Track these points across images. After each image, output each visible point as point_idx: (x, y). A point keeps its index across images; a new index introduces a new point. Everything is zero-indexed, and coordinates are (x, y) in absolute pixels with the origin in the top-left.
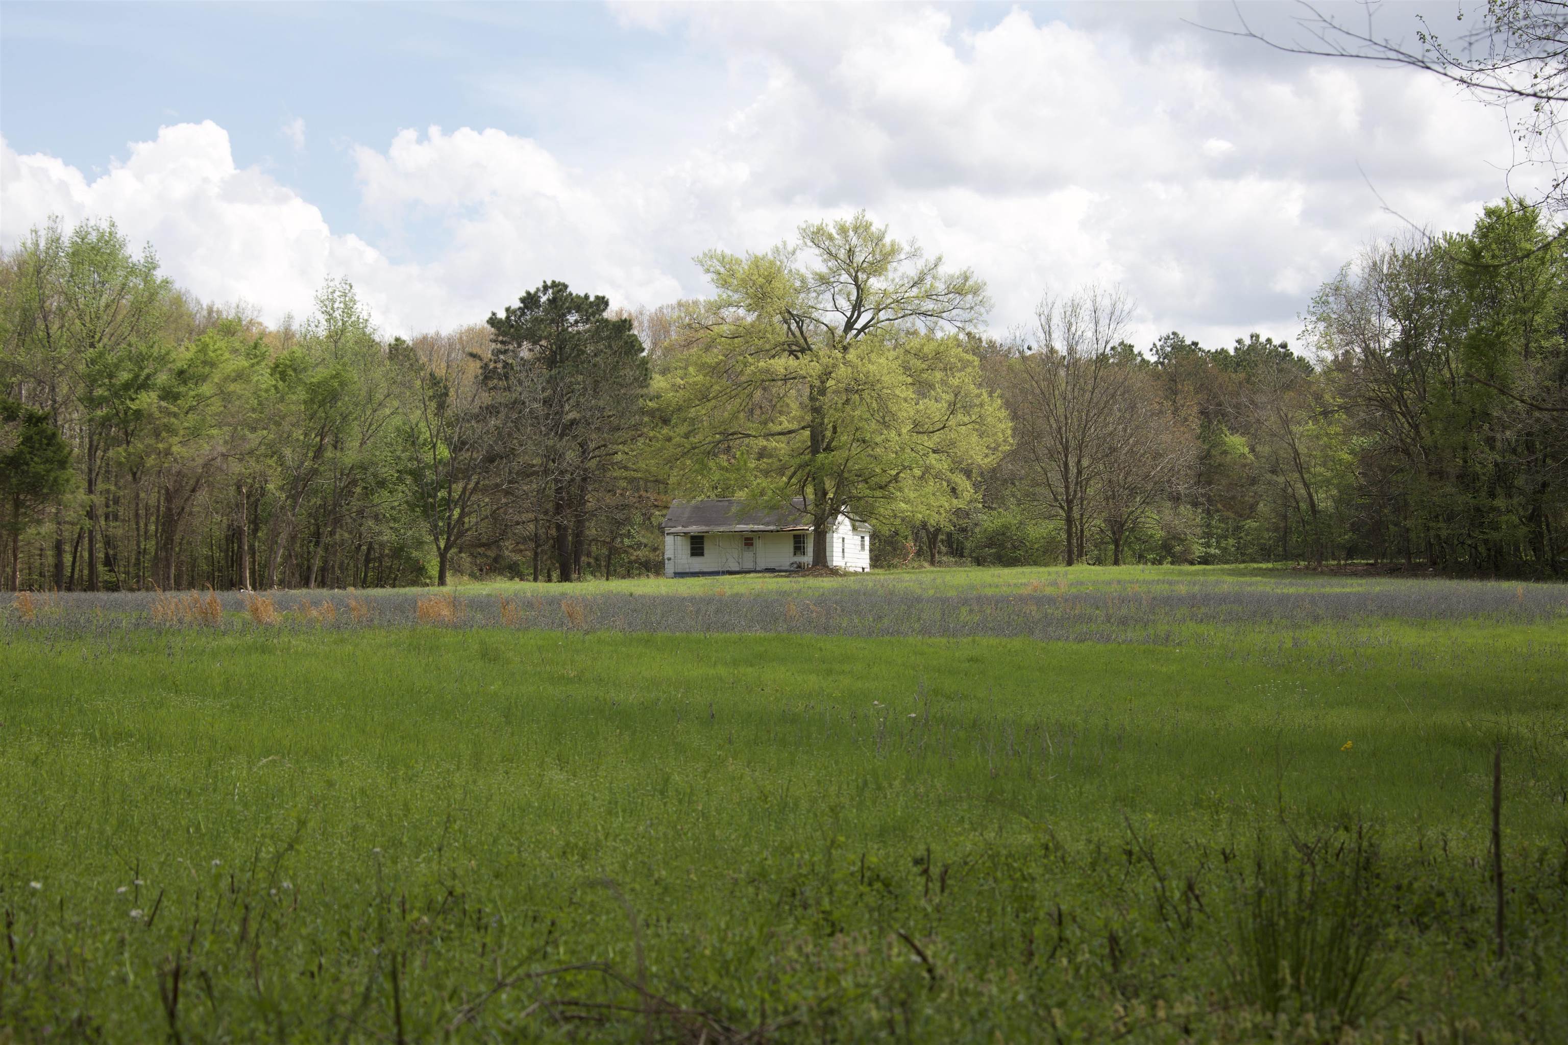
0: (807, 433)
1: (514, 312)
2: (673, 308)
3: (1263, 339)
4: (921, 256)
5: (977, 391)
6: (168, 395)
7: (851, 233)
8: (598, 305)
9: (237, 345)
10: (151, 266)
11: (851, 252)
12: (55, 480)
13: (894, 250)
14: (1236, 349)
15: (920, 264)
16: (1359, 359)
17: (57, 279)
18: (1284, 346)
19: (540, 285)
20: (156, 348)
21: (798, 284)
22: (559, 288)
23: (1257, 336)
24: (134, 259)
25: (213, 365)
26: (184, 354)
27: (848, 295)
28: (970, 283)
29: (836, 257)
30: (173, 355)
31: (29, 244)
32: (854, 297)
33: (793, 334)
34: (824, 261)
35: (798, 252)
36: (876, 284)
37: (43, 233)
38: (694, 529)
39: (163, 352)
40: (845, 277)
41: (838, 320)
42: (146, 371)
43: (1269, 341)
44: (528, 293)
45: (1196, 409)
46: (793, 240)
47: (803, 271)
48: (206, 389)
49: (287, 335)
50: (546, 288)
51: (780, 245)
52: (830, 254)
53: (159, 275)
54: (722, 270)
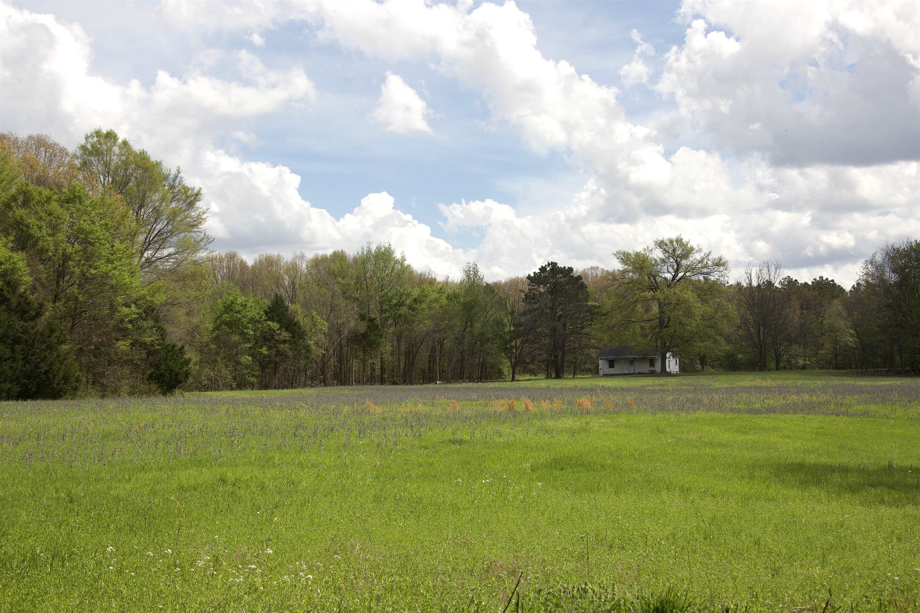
0: (658, 320)
1: (537, 273)
2: (589, 270)
3: (824, 278)
4: (702, 251)
5: (726, 304)
6: (410, 307)
7: (675, 243)
8: (569, 271)
9: (434, 289)
10: (404, 259)
11: (674, 250)
12: (379, 342)
13: (692, 249)
14: (812, 282)
15: (702, 254)
16: (864, 286)
17: (370, 267)
18: (833, 281)
19: (547, 263)
20: (406, 290)
21: (653, 262)
22: (554, 265)
23: (822, 277)
24: (397, 258)
25: (426, 296)
26: (416, 292)
27: (673, 266)
28: (722, 261)
29: (668, 252)
30: (412, 293)
31: (360, 253)
32: (675, 267)
33: (652, 282)
34: (663, 253)
35: (653, 250)
36: (684, 262)
37: (365, 249)
38: (610, 357)
39: (409, 292)
40: (672, 260)
41: (669, 276)
42: (403, 299)
43: (827, 279)
44: (542, 266)
45: (798, 306)
46: (652, 245)
47: (656, 258)
48: (424, 306)
49: (446, 283)
50: (549, 264)
51: (646, 248)
52: (666, 251)
53: (406, 263)
54: (624, 258)
